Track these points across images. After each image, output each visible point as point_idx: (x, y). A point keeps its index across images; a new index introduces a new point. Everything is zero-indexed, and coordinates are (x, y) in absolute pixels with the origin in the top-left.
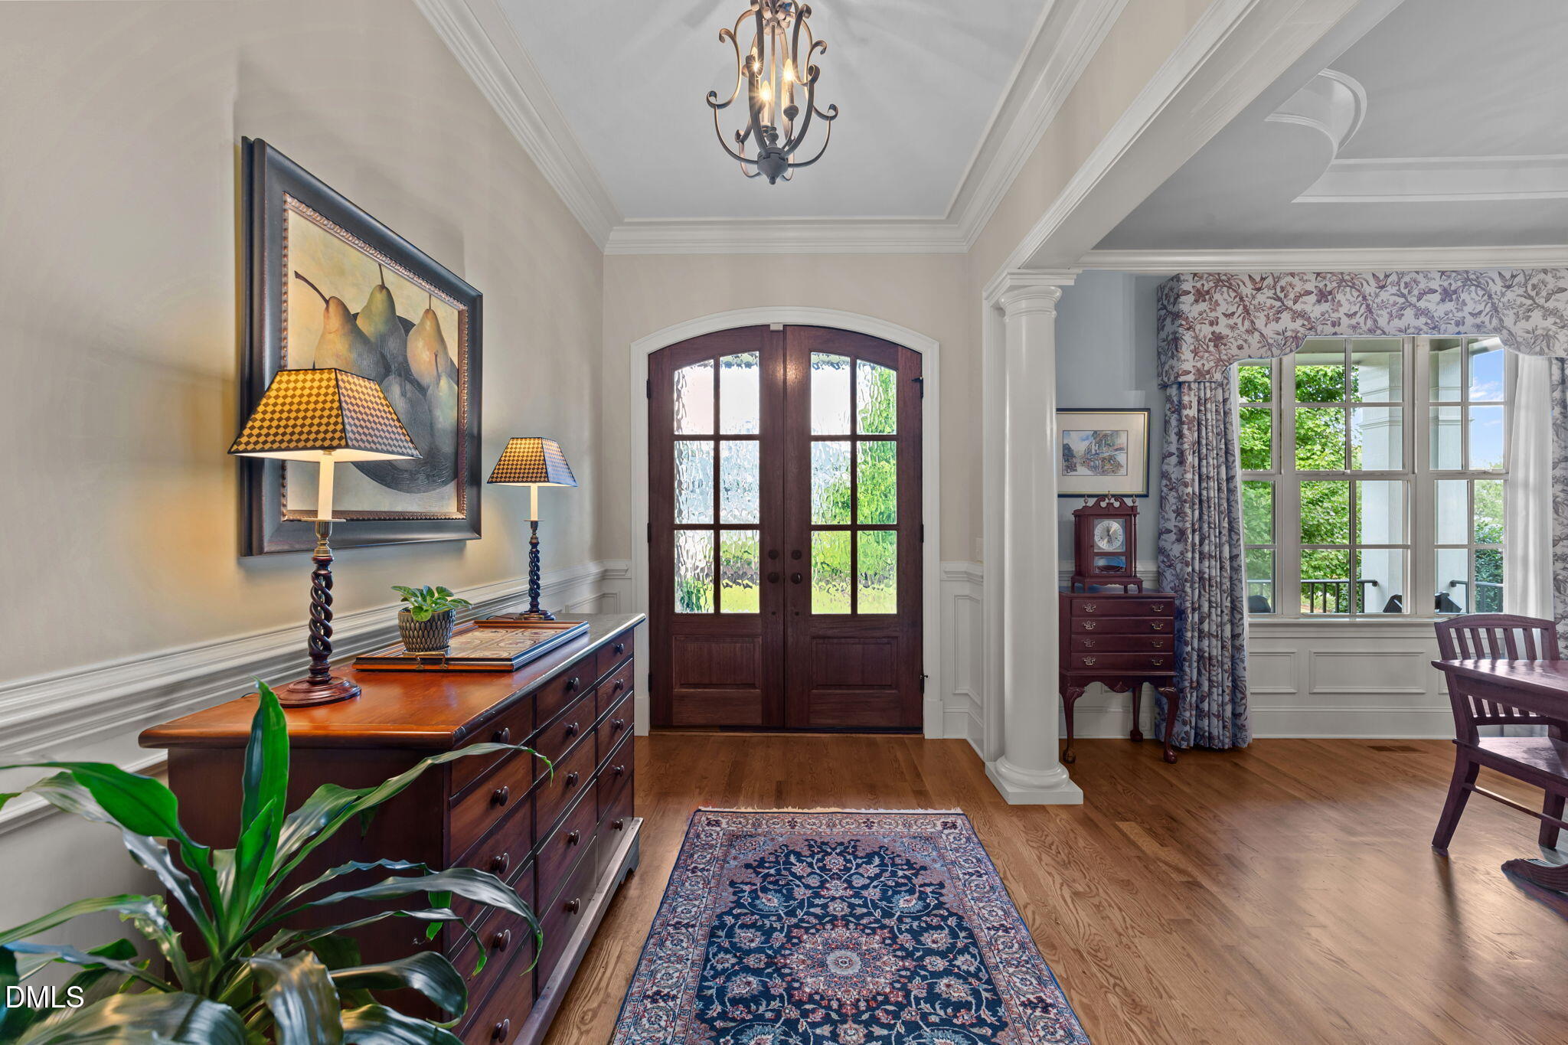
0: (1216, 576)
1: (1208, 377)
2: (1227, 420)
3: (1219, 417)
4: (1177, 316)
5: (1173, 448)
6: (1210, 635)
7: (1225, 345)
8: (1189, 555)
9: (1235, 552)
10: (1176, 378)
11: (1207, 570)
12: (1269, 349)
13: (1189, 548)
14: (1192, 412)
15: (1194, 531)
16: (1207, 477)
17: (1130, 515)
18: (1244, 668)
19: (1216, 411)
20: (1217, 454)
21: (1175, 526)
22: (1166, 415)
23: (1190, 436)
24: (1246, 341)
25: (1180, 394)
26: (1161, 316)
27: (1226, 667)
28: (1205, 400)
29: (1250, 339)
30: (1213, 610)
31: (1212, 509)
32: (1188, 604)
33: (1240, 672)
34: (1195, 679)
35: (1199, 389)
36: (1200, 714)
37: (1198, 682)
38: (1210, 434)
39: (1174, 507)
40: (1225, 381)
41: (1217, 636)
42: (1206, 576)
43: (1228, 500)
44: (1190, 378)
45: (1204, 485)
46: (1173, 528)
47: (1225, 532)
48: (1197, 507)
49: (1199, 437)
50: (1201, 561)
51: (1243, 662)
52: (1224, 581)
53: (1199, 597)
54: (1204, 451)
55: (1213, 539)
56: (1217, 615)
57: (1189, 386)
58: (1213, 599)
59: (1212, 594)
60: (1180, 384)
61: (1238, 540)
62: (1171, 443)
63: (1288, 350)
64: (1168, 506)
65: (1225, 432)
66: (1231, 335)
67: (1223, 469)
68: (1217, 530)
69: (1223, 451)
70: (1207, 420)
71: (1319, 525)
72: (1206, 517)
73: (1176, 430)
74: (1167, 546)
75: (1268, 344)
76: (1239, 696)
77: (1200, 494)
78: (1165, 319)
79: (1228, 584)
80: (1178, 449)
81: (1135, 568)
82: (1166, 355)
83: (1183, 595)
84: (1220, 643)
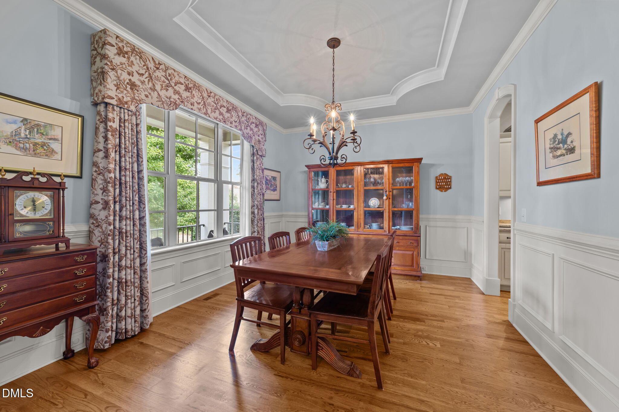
0: (130, 230)
1: (126, 106)
2: (138, 136)
3: (133, 134)
4: (104, 57)
5: (101, 146)
6: (126, 267)
7: (138, 91)
8: (112, 218)
9: (142, 215)
10: (103, 98)
11: (124, 227)
12: (162, 104)
13: (111, 213)
14: (115, 125)
15: (115, 202)
16: (125, 168)
17: (59, 189)
18: (148, 282)
19: (132, 129)
20: (132, 156)
21: (102, 199)
22: (97, 124)
23: (113, 141)
24: (150, 94)
25: (106, 111)
26: (93, 55)
27: (136, 285)
28: (124, 120)
29: (152, 93)
30: (128, 252)
31: (128, 188)
32: (110, 251)
33: (145, 285)
34: (115, 298)
35: (120, 113)
36: (119, 318)
37: (118, 299)
38: (127, 142)
39: (101, 186)
40: (138, 113)
41: (131, 267)
42: (124, 231)
43: (138, 184)
44: (114, 102)
45: (123, 173)
46: (100, 201)
47: (136, 203)
48: (117, 187)
49: (120, 143)
50: (120, 221)
51: (146, 278)
52: (135, 232)
53: (119, 244)
54: (123, 152)
55: (128, 207)
56: (131, 254)
57: (113, 108)
58: (128, 245)
59: (128, 241)
60: (107, 104)
61: (144, 208)
62: (100, 142)
63: (172, 108)
64: (97, 185)
65: (137, 143)
66: (141, 86)
67: (135, 165)
68: (131, 202)
69: (136, 154)
70: (125, 133)
71: (187, 204)
72: (124, 194)
73: (103, 134)
74: (96, 212)
75: (162, 101)
76: (145, 299)
77: (120, 179)
78: (95, 58)
79: (138, 234)
80: (104, 147)
81: (63, 230)
82: (97, 82)
83: (107, 245)
84: (132, 271)
